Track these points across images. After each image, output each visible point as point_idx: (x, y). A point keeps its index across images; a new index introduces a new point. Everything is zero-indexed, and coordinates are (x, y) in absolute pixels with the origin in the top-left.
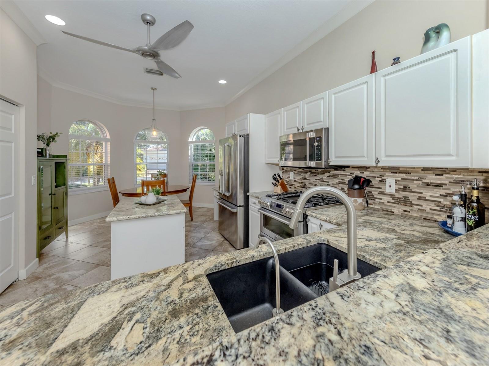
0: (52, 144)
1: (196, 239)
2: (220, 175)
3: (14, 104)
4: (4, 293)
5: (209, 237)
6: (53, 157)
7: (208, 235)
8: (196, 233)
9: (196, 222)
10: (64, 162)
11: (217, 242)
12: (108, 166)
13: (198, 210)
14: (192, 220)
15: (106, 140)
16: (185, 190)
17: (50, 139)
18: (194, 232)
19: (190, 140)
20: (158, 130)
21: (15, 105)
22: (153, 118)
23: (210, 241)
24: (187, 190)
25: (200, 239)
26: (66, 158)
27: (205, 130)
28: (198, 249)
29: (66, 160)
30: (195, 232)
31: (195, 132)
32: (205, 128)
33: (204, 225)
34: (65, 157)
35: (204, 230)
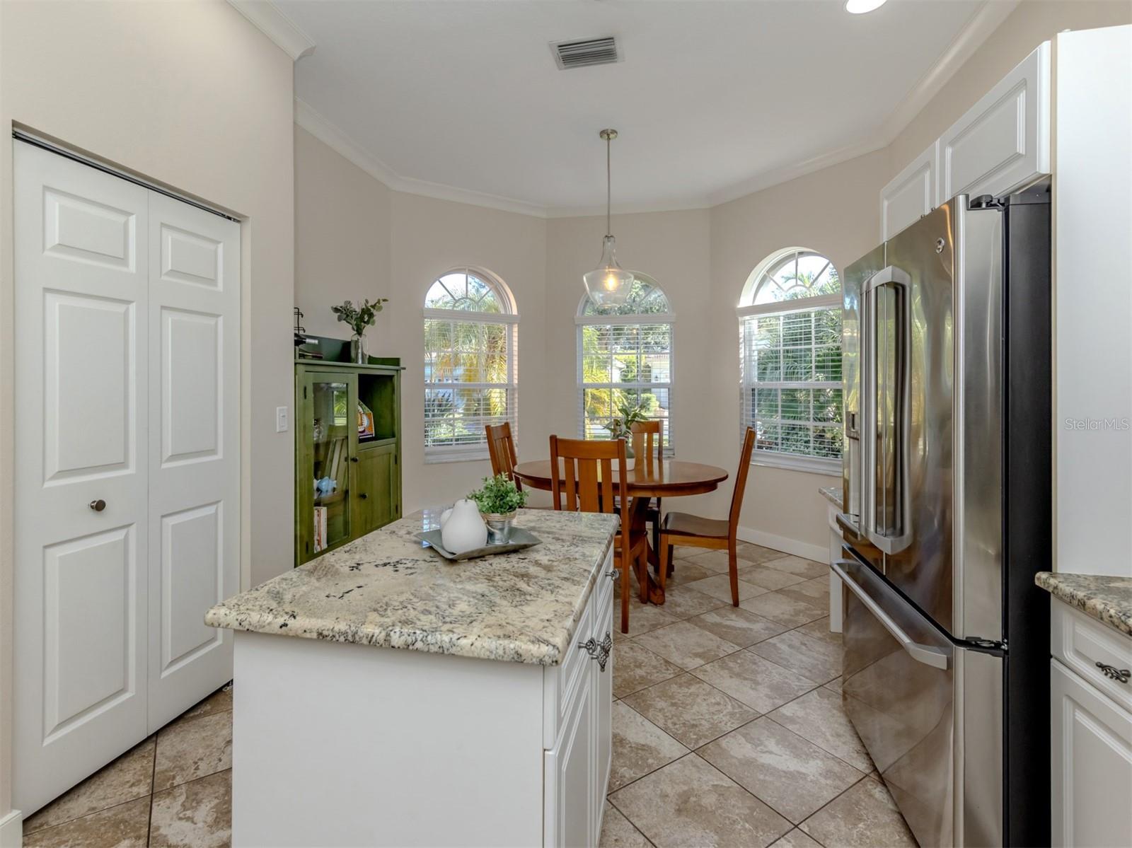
0: (367, 329)
1: (732, 714)
2: (850, 437)
3: (227, 214)
4: (192, 715)
5: (792, 720)
6: (369, 363)
7: (788, 710)
8: (738, 675)
9: (750, 617)
10: (391, 377)
11: (828, 774)
12: (513, 389)
13: (770, 565)
14: (736, 604)
15: (510, 320)
16: (710, 486)
17: (362, 318)
18: (730, 669)
19: (745, 301)
20: (622, 268)
21: (230, 218)
22: (607, 234)
23: (796, 752)
24: (719, 484)
25: (748, 721)
26: (398, 365)
27: (803, 261)
28: (727, 782)
29: (397, 370)
30: (737, 669)
31: (764, 272)
32: (801, 253)
33: (784, 647)
34: (396, 362)
35: (776, 674)
